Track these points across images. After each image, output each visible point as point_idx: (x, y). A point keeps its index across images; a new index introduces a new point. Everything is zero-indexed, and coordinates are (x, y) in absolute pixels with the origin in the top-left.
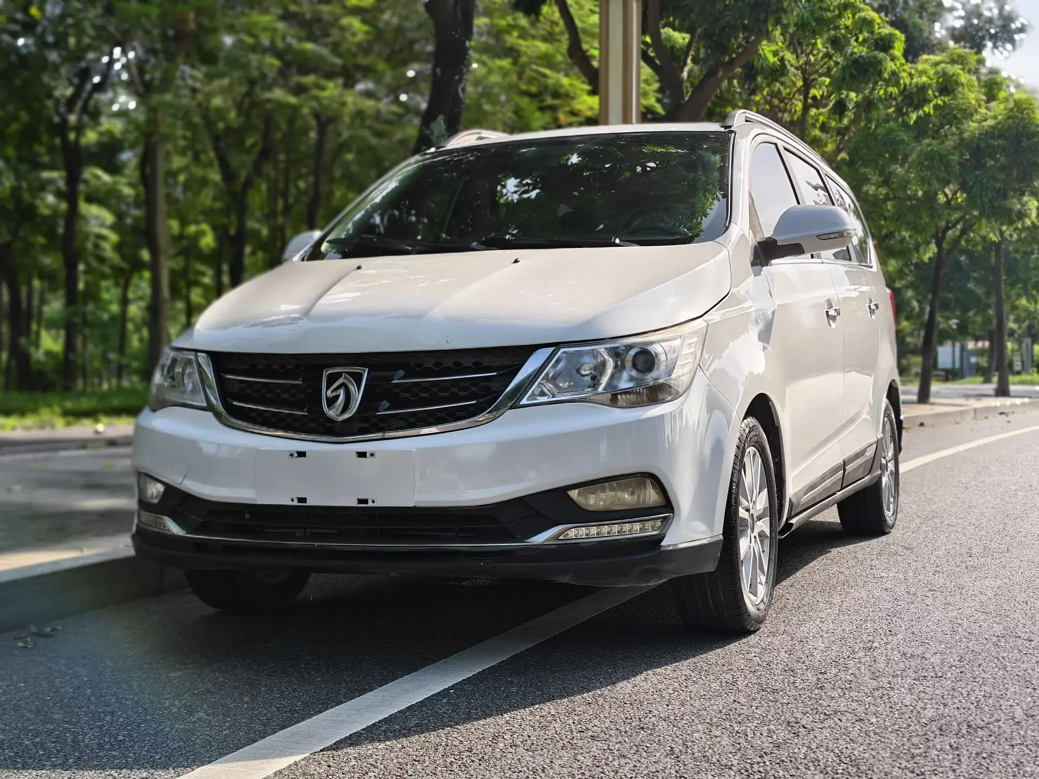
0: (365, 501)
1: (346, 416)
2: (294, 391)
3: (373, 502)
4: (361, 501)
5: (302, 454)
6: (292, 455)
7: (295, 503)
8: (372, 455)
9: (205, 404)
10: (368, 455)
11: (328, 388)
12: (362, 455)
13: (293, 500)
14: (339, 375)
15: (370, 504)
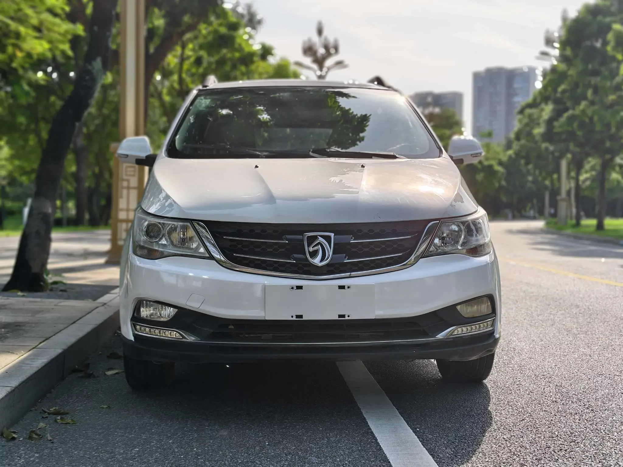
0: (343, 316)
1: (324, 263)
2: (276, 247)
3: (349, 316)
4: (340, 316)
5: (299, 287)
6: (292, 288)
7: (294, 318)
8: (349, 287)
9: (208, 255)
10: (346, 287)
11: (309, 246)
12: (342, 287)
13: (292, 317)
14: (315, 238)
15: (347, 318)
